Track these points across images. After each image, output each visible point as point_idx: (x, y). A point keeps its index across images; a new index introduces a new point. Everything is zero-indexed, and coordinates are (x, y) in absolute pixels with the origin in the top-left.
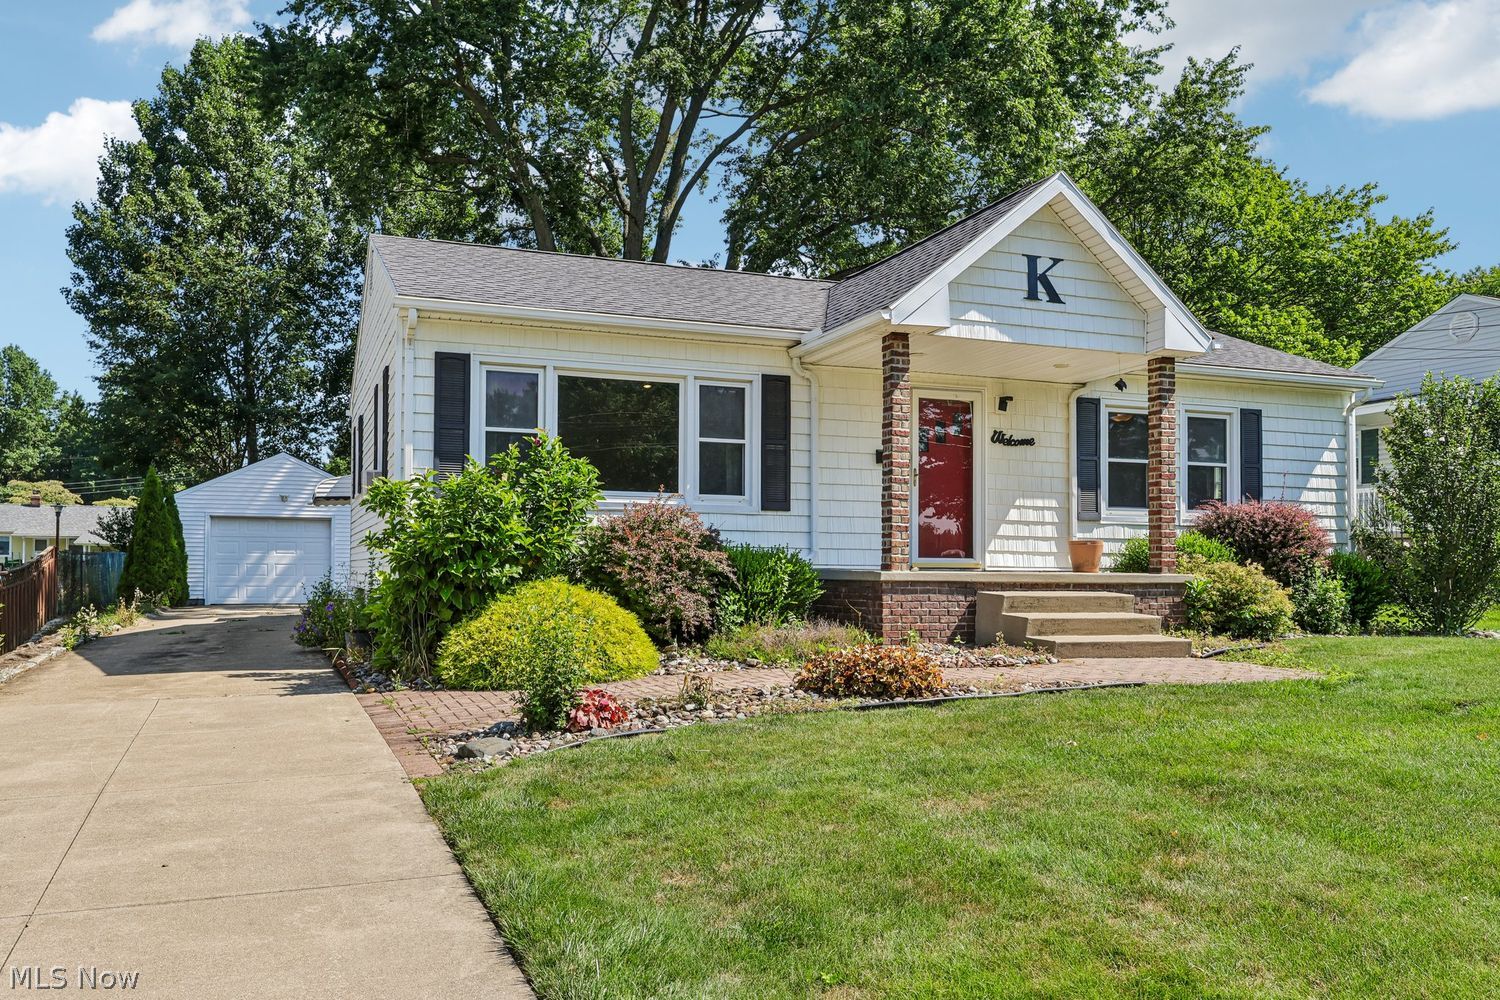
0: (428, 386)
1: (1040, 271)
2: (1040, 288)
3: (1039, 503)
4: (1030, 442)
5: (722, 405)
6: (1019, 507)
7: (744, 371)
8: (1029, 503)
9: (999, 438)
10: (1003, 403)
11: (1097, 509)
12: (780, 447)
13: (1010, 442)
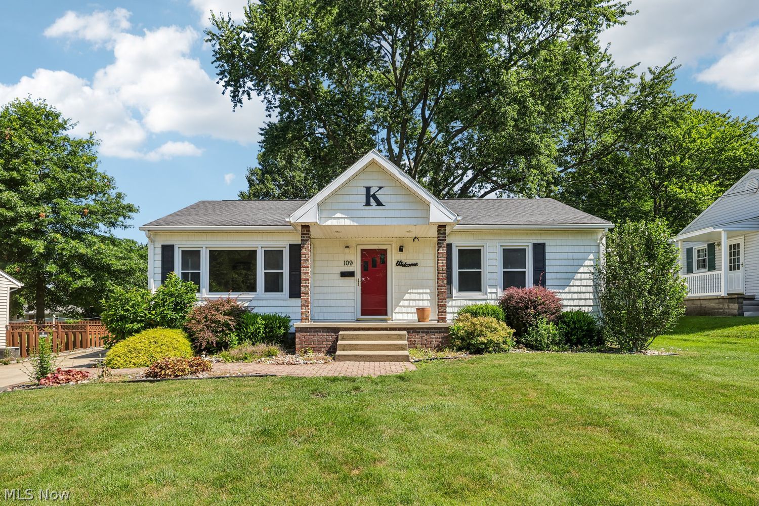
0: (159, 257)
1: (372, 193)
2: (372, 200)
3: (421, 291)
4: (416, 265)
5: (273, 257)
6: (410, 293)
7: (282, 243)
8: (415, 291)
9: (400, 264)
10: (401, 249)
11: (451, 292)
12: (297, 273)
13: (405, 265)
